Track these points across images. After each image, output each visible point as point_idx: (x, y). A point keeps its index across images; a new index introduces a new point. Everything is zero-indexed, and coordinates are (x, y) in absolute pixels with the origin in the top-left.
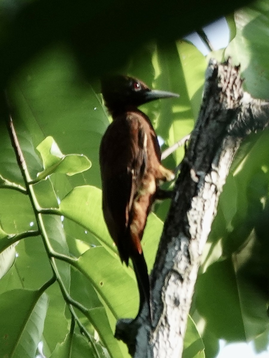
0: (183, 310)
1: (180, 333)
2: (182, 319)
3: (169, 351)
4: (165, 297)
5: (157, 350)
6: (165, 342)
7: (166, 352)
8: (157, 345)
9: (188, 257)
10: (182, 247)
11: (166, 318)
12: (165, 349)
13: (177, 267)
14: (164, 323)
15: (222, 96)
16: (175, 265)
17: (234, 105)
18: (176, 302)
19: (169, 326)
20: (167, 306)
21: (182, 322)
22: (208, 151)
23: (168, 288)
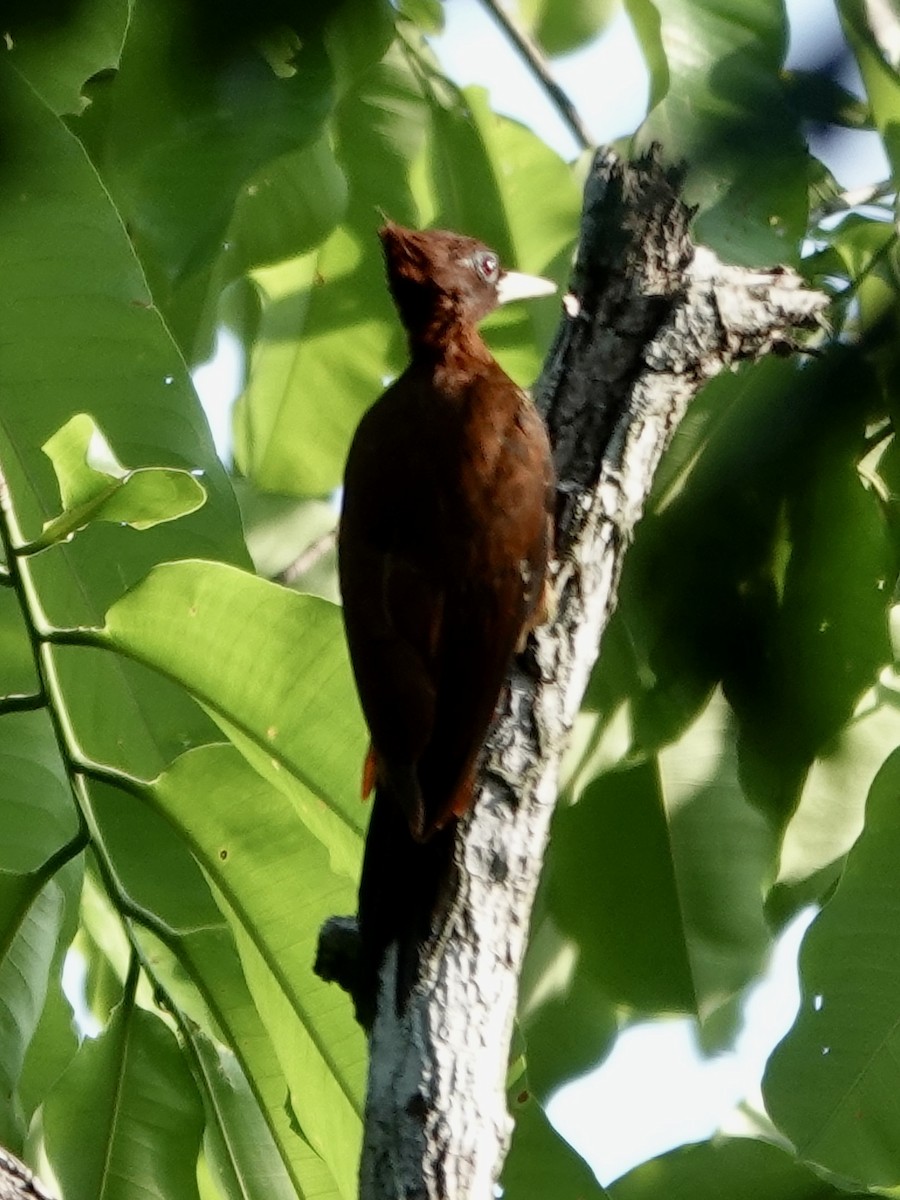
0: (517, 891)
1: (509, 959)
2: (515, 920)
3: (477, 1012)
4: (463, 853)
5: (441, 1008)
6: (465, 987)
7: (468, 1016)
8: (439, 993)
9: (534, 733)
10: (515, 705)
11: (466, 915)
12: (463, 1006)
13: (501, 762)
14: (461, 931)
15: (631, 258)
16: (495, 756)
17: (667, 285)
18: (498, 868)
19: (476, 938)
20: (469, 880)
21: (513, 927)
22: (590, 421)
23: (474, 827)
